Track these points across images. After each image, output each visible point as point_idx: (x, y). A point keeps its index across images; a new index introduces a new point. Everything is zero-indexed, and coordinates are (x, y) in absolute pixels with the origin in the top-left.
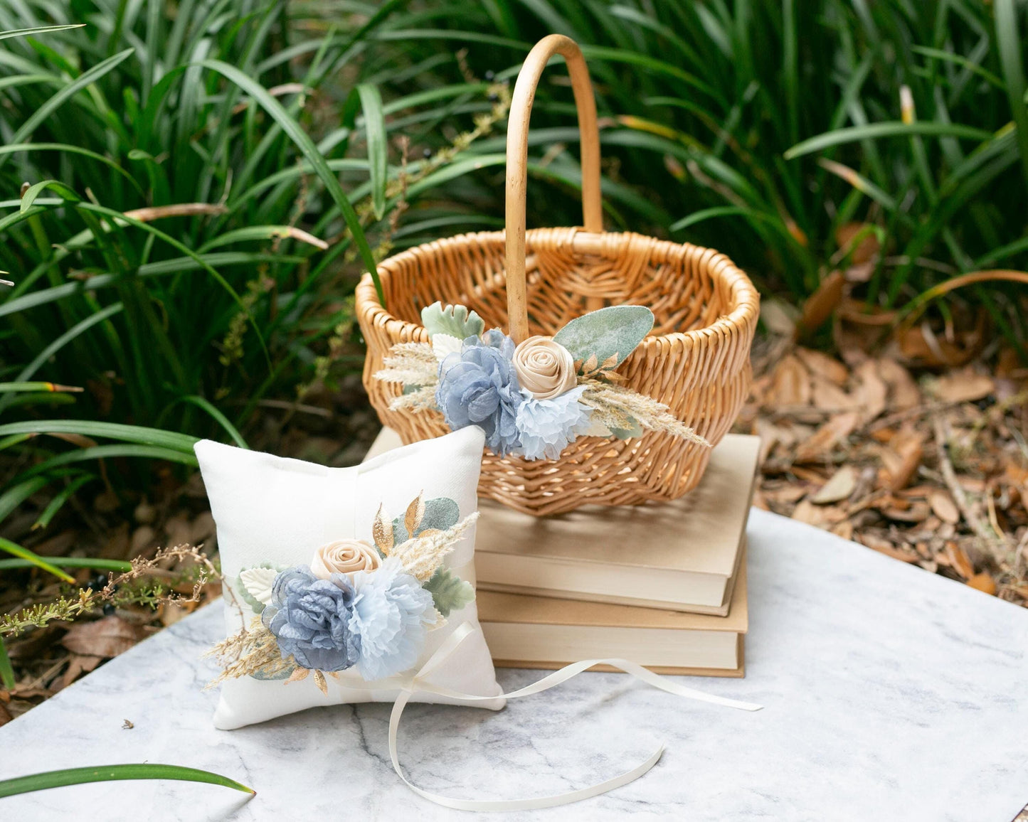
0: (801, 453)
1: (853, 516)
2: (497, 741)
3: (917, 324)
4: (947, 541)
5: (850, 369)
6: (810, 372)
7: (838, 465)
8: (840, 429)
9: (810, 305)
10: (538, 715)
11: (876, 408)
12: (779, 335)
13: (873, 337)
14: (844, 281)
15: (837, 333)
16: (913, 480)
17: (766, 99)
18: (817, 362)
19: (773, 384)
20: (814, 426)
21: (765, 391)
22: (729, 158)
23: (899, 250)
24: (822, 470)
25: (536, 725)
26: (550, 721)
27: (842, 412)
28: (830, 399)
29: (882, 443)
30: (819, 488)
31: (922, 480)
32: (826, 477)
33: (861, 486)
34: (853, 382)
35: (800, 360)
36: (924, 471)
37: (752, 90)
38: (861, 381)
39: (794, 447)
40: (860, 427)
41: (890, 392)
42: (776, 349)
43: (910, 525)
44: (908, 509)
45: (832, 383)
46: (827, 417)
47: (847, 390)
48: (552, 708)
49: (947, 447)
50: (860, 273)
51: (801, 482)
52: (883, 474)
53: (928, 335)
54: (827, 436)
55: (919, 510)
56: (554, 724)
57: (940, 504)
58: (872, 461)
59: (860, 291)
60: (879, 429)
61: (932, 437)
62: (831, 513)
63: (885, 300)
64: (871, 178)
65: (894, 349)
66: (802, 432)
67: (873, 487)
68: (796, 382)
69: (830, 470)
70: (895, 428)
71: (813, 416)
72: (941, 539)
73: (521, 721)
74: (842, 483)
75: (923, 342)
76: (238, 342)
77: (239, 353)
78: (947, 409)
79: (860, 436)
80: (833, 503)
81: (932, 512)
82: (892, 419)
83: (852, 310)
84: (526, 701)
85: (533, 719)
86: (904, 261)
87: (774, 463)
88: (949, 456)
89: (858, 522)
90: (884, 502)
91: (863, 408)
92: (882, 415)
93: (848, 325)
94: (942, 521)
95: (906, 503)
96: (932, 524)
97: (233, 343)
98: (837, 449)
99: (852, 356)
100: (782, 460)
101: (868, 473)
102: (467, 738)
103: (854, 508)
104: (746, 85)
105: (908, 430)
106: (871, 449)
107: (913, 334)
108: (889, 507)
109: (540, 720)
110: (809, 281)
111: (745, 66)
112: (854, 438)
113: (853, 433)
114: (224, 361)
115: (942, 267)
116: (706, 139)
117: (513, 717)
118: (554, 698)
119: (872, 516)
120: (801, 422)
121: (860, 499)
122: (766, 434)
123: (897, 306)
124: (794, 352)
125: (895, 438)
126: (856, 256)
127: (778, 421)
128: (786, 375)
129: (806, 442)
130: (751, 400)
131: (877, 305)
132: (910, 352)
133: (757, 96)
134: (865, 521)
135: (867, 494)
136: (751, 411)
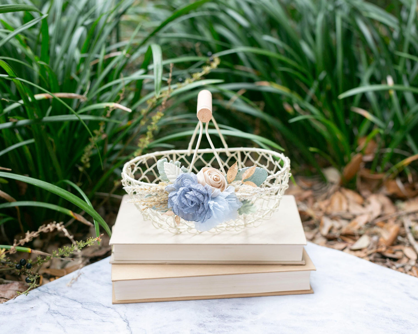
0: (344, 231)
1: (370, 255)
3: (394, 179)
4: (413, 266)
5: (364, 198)
6: (347, 199)
7: (360, 236)
8: (361, 221)
9: (347, 169)
10: (219, 327)
11: (377, 213)
12: (332, 183)
13: (374, 185)
14: (361, 160)
15: (358, 183)
16: (395, 242)
17: (329, 80)
18: (350, 194)
19: (330, 204)
20: (349, 220)
21: (327, 206)
22: (312, 102)
23: (387, 146)
24: (353, 237)
26: (225, 330)
27: (362, 214)
28: (356, 209)
29: (381, 227)
30: (352, 245)
31: (399, 243)
32: (355, 240)
33: (372, 244)
34: (365, 203)
35: (343, 194)
36: (400, 239)
37: (322, 75)
38: (369, 203)
39: (340, 228)
40: (370, 221)
41: (383, 208)
42: (331, 189)
43: (395, 260)
44: (394, 253)
45: (357, 203)
46: (355, 217)
47: (363, 206)
48: (226, 324)
49: (410, 228)
50: (368, 158)
51: (344, 241)
52: (381, 240)
53: (399, 183)
54: (355, 224)
55: (398, 255)
56: (227, 331)
57: (408, 251)
58: (376, 234)
59: (368, 165)
60: (378, 221)
61: (403, 226)
62: (358, 253)
63: (380, 169)
64: (374, 114)
65: (385, 190)
66: (344, 223)
67: (378, 244)
68: (341, 202)
69: (357, 238)
70: (386, 221)
71: (349, 216)
72: (410, 265)
73: (211, 330)
74: (363, 242)
75: (397, 187)
78: (409, 214)
79: (370, 224)
80: (360, 250)
81: (405, 256)
82: (384, 218)
83: (365, 173)
84: (213, 322)
85: (216, 329)
86: (389, 150)
87: (331, 235)
88: (411, 232)
89: (372, 258)
90: (383, 249)
91: (371, 213)
92: (379, 217)
93: (363, 180)
94: (409, 259)
95: (393, 251)
96: (405, 260)
97: (85, 160)
98: (360, 229)
99: (365, 193)
100: (336, 233)
101: (375, 238)
103: (369, 252)
104: (320, 73)
105: (391, 222)
106: (376, 229)
107: (392, 183)
108: (385, 251)
109: (220, 329)
110: (346, 159)
111: (320, 65)
112: (368, 225)
113: (367, 223)
114: (81, 169)
115: (405, 153)
116: (303, 95)
117: (206, 328)
118: (226, 321)
119: (378, 255)
120: (343, 218)
121: (372, 249)
122: (327, 223)
123: (385, 171)
124: (339, 190)
125: (386, 226)
126: (367, 151)
127: (333, 218)
128: (336, 199)
129: (346, 226)
130: (320, 210)
131: (376, 171)
132: (391, 191)
133: (325, 78)
134: (375, 257)
135: (375, 247)
136: (320, 214)
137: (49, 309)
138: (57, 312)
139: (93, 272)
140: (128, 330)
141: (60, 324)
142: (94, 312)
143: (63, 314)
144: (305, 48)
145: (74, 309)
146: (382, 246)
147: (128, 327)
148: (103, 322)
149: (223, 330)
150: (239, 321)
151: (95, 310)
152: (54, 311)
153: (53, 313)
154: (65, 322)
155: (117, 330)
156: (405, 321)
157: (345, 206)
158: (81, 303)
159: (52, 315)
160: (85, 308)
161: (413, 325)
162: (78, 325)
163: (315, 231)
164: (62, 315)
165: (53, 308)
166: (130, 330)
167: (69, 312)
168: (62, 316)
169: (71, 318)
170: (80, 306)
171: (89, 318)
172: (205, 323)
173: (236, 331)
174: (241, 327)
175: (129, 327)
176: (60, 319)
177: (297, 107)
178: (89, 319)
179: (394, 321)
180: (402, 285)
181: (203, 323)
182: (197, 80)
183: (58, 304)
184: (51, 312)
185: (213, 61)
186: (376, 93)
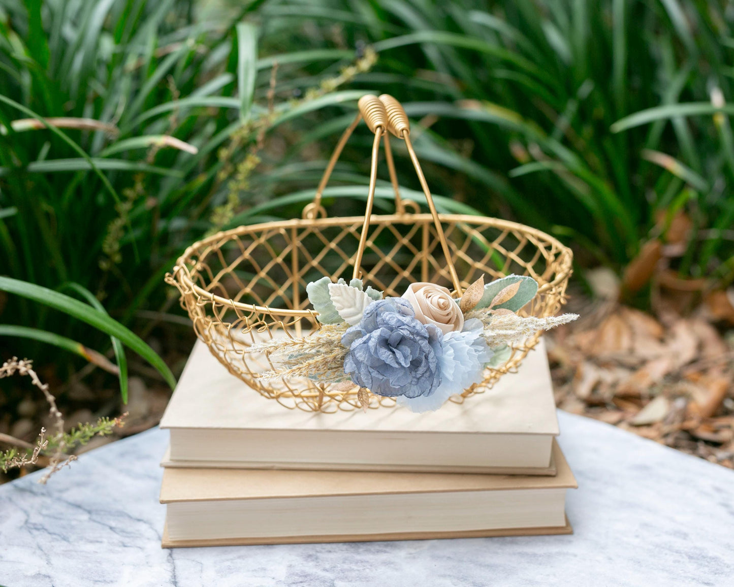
0: (621, 389)
1: (666, 435)
2: (301, 582)
3: (724, 289)
5: (665, 327)
6: (631, 328)
7: (652, 398)
8: (656, 370)
9: (631, 271)
10: (344, 562)
11: (687, 355)
12: (604, 299)
13: (686, 301)
15: (655, 298)
16: (719, 412)
17: (598, 98)
18: (638, 321)
19: (599, 339)
20: (633, 368)
21: (593, 343)
22: (566, 142)
23: (710, 225)
24: (638, 402)
25: (341, 570)
26: (355, 568)
27: (658, 358)
28: (647, 348)
29: (694, 381)
30: (635, 415)
31: (726, 413)
32: (641, 407)
33: (673, 414)
34: (667, 337)
35: (624, 319)
36: (729, 404)
37: (586, 89)
38: (673, 336)
39: (614, 385)
40: (673, 371)
41: (700, 346)
42: (602, 309)
43: (717, 444)
44: (715, 432)
45: (650, 336)
46: (644, 362)
47: (662, 341)
48: (358, 557)
50: (675, 250)
51: (618, 409)
52: (692, 406)
53: (733, 298)
54: (644, 377)
55: (724, 435)
56: (358, 570)
58: (682, 395)
59: (675, 263)
60: (691, 372)
62: (645, 431)
63: (697, 270)
64: (686, 163)
65: (706, 312)
66: (622, 375)
67: (684, 415)
68: (618, 334)
69: (644, 402)
70: (704, 371)
71: (632, 360)
73: (327, 566)
74: (657, 410)
75: (729, 305)
76: (116, 246)
77: (117, 258)
79: (673, 377)
80: (649, 425)
82: (699, 366)
83: (668, 278)
85: (339, 565)
86: (714, 235)
87: (596, 398)
89: (670, 440)
90: (692, 424)
91: (676, 355)
92: (693, 362)
93: (665, 292)
95: (714, 428)
97: (111, 247)
98: (653, 385)
99: (667, 317)
100: (605, 393)
101: (680, 403)
102: (273, 578)
103: (666, 429)
104: (580, 84)
105: (715, 373)
106: (682, 386)
107: (720, 298)
108: (697, 428)
109: (346, 566)
110: (630, 251)
111: (581, 69)
112: (669, 379)
113: (667, 375)
114: (104, 265)
116: (547, 127)
118: (361, 550)
119: (683, 436)
120: (621, 365)
121: (672, 423)
122: (590, 375)
123: (707, 274)
124: (617, 311)
125: (703, 379)
126: (671, 235)
127: (601, 364)
128: (610, 329)
129: (624, 380)
130: (578, 348)
131: (689, 276)
132: (718, 313)
133: (590, 96)
134: (677, 439)
135: (678, 418)
136: (577, 357)
137: (26, 522)
138: (40, 527)
139: (122, 455)
140: (169, 562)
141: (42, 550)
142: (111, 528)
143: (51, 531)
144: (555, 38)
145: (74, 523)
146: (691, 419)
147: (169, 558)
148: (125, 546)
149: (351, 568)
150: (385, 552)
151: (113, 524)
152: (34, 524)
153: (32, 529)
154: (52, 546)
155: (147, 563)
156: (713, 559)
157: (625, 342)
158: (89, 512)
159: (30, 532)
160: (94, 521)
161: (727, 567)
162: (76, 551)
163: (566, 388)
164: (50, 533)
165: (36, 519)
166: (173, 563)
167: (64, 527)
168: (49, 535)
169: (65, 539)
170: (85, 517)
171: (100, 540)
172: (319, 554)
173: (376, 570)
174: (386, 563)
175: (171, 557)
176: (43, 539)
177: (535, 151)
178: (97, 542)
179: (690, 557)
180: (718, 490)
181: (314, 553)
182: (329, 92)
183: (45, 512)
184: (29, 527)
185: (362, 57)
186: (690, 120)
